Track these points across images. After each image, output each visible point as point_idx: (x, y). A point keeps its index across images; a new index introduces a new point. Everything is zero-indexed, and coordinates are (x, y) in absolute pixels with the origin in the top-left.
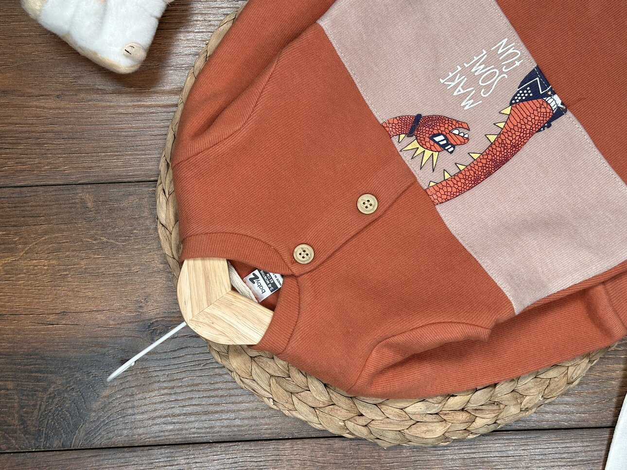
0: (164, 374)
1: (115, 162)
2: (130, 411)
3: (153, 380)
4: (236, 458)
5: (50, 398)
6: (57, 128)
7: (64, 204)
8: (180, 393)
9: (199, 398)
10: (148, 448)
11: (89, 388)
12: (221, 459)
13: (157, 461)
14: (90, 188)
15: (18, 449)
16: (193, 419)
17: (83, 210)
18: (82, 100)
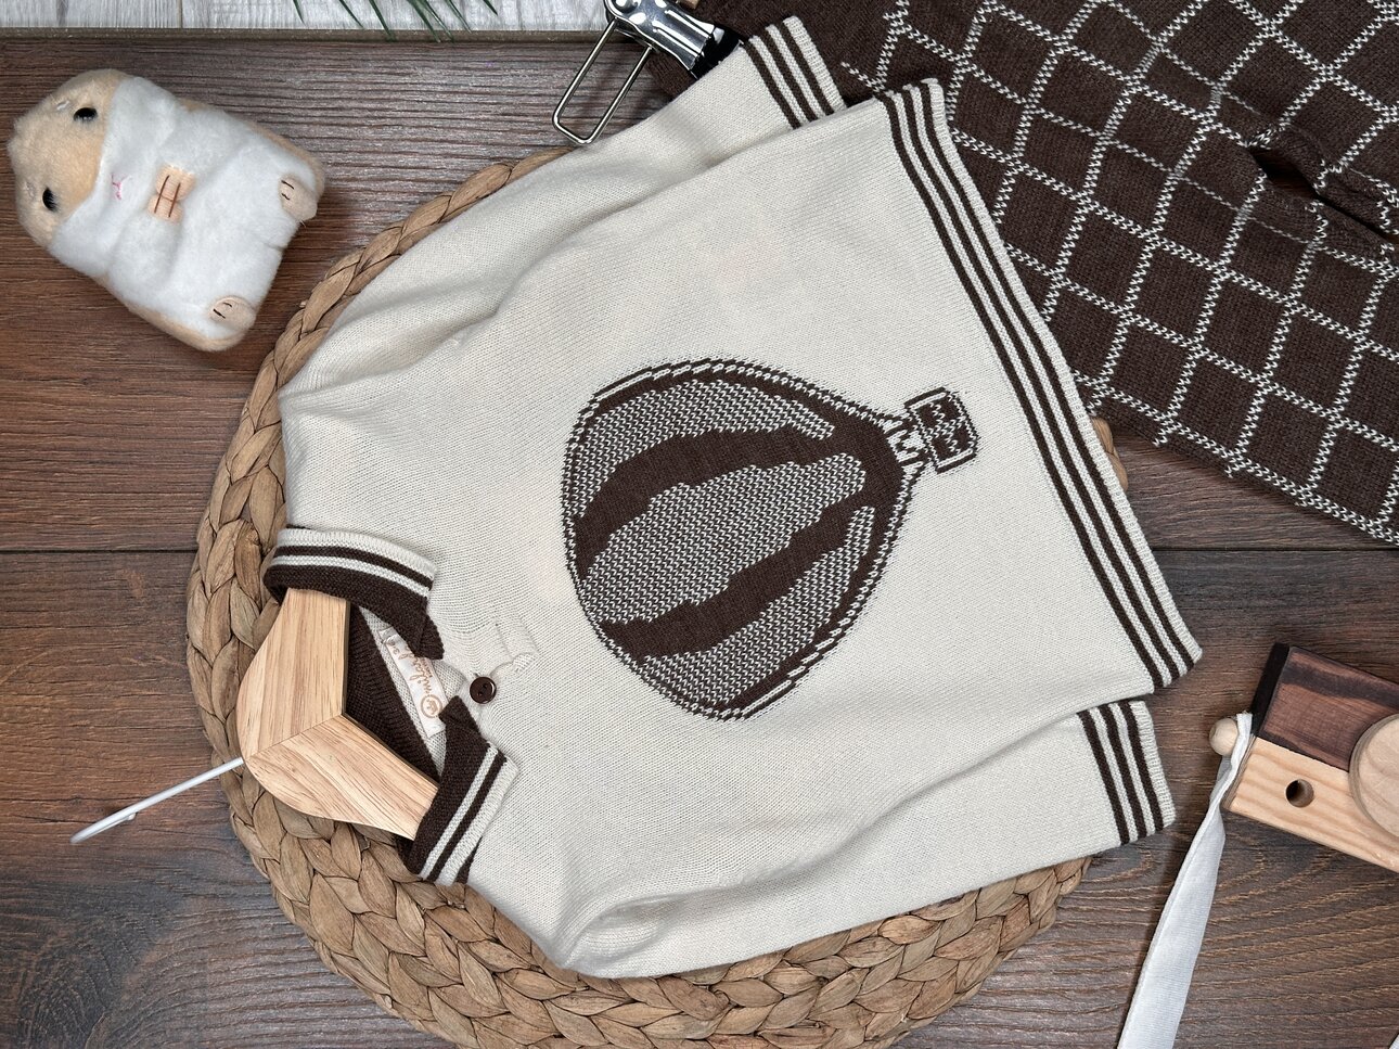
0: (266, 926)
1: (190, 511)
2: (198, 994)
3: (244, 935)
5: (43, 962)
6: (82, 443)
7: (88, 589)
8: (295, 963)
11: (120, 947)
14: (140, 560)
16: (318, 1014)
17: (124, 602)
18: (132, 391)
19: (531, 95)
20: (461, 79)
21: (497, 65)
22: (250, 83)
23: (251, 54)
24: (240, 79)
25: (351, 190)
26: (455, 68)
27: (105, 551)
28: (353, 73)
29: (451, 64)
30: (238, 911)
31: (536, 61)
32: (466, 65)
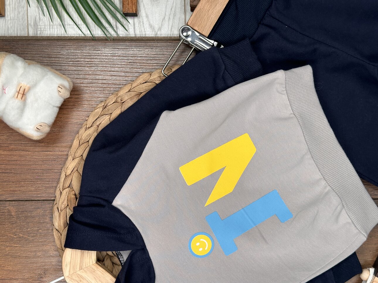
14: (15, 203)
17: (9, 217)
18: (12, 150)
20: (117, 52)
21: (127, 47)
22: (49, 53)
23: (50, 44)
24: (46, 52)
25: (81, 86)
26: (114, 48)
27: (3, 201)
28: (82, 50)
29: (113, 47)
31: (140, 46)
32: (118, 47)
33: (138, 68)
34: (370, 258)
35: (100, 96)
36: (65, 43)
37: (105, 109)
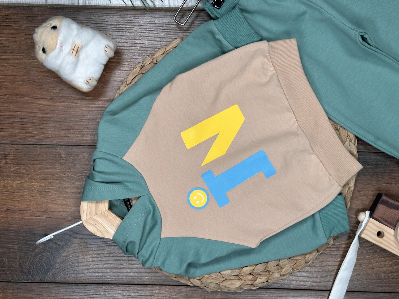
0: (95, 247)
1: (78, 135)
2: (76, 265)
3: (89, 249)
4: (130, 293)
5: (36, 255)
6: (49, 116)
7: (50, 155)
8: (103, 257)
9: (112, 260)
10: (85, 284)
11: (56, 251)
12: (123, 293)
13: (89, 291)
14: (64, 148)
15: (17, 281)
16: (109, 271)
17: (59, 159)
18: (63, 102)
19: (172, 25)
20: (153, 20)
21: (163, 16)
22: (96, 20)
23: (97, 12)
24: (94, 19)
25: (123, 49)
26: (151, 17)
27: (55, 145)
28: (124, 18)
30: (88, 243)
32: (154, 16)
33: (171, 34)
34: (367, 203)
35: (139, 58)
36: (110, 11)
37: (142, 69)
